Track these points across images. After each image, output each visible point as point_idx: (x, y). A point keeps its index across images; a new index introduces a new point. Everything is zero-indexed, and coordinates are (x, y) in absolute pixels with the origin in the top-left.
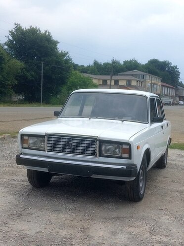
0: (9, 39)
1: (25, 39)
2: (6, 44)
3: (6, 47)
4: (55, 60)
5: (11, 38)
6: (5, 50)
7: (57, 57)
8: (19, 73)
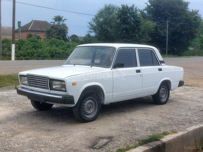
0: (147, 5)
1: (160, 3)
2: (146, 9)
3: (146, 12)
4: (185, 18)
5: (149, 4)
6: (145, 14)
7: (187, 16)
8: (152, 32)
